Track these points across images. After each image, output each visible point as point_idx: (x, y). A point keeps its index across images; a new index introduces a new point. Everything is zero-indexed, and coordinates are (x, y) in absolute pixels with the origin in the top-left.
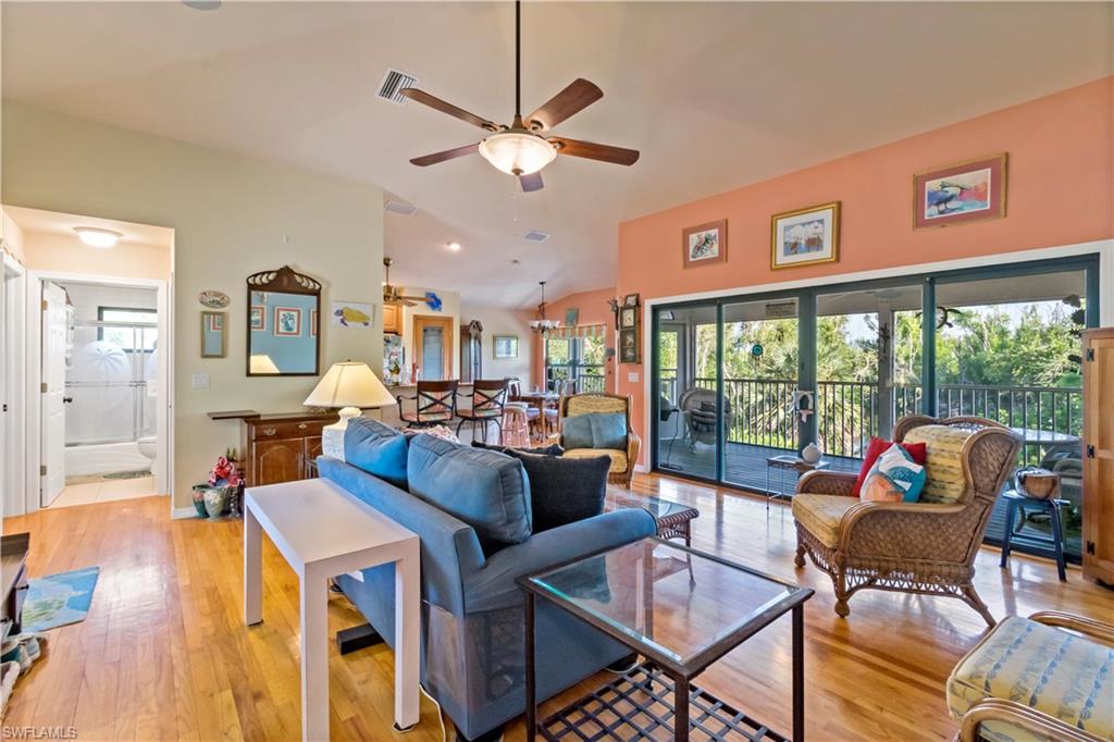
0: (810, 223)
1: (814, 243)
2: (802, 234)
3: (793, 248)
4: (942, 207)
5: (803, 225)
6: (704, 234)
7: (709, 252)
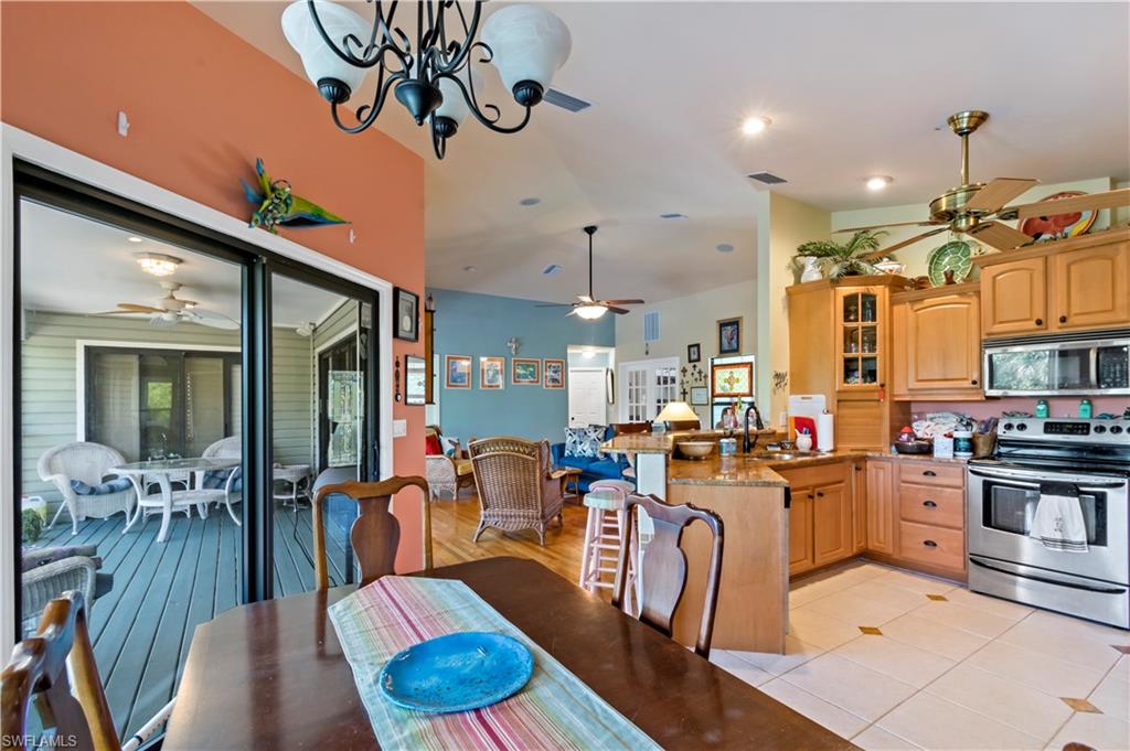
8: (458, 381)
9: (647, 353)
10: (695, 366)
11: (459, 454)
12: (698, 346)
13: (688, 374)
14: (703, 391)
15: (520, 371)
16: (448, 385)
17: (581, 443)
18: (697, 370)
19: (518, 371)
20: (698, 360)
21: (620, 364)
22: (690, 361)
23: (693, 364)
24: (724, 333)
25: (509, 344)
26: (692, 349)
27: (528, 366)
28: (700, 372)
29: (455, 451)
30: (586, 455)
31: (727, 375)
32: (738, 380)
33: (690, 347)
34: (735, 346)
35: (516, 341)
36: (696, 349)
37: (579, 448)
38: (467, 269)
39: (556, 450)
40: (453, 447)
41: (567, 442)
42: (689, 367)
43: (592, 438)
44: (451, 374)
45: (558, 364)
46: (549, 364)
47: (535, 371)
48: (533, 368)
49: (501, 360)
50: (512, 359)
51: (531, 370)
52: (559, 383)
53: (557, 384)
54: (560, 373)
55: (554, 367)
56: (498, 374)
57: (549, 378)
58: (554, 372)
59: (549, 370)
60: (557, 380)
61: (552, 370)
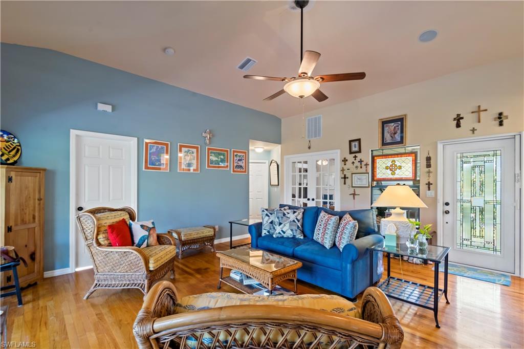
8: (157, 164)
9: (309, 148)
10: (355, 157)
11: (153, 240)
12: (359, 140)
13: (349, 164)
14: (364, 177)
15: (213, 158)
16: (147, 168)
17: (280, 224)
18: (358, 159)
19: (211, 157)
20: (360, 151)
21: (285, 157)
22: (351, 153)
23: (354, 155)
24: (386, 129)
25: (204, 135)
26: (353, 144)
27: (220, 154)
28: (361, 161)
29: (148, 237)
30: (285, 236)
31: (389, 164)
32: (400, 167)
33: (350, 142)
34: (399, 139)
35: (210, 133)
36: (357, 143)
37: (278, 229)
38: (165, 50)
39: (254, 230)
40: (147, 233)
41: (265, 222)
42: (350, 158)
43: (291, 219)
44: (150, 157)
45: (243, 154)
46: (235, 154)
47: (225, 158)
48: (224, 155)
49: (197, 148)
50: (207, 147)
51: (222, 157)
52: (243, 169)
53: (242, 170)
54: (244, 161)
55: (240, 156)
56: (194, 159)
57: (235, 165)
58: (239, 160)
59: (235, 158)
60: (241, 166)
61: (238, 158)
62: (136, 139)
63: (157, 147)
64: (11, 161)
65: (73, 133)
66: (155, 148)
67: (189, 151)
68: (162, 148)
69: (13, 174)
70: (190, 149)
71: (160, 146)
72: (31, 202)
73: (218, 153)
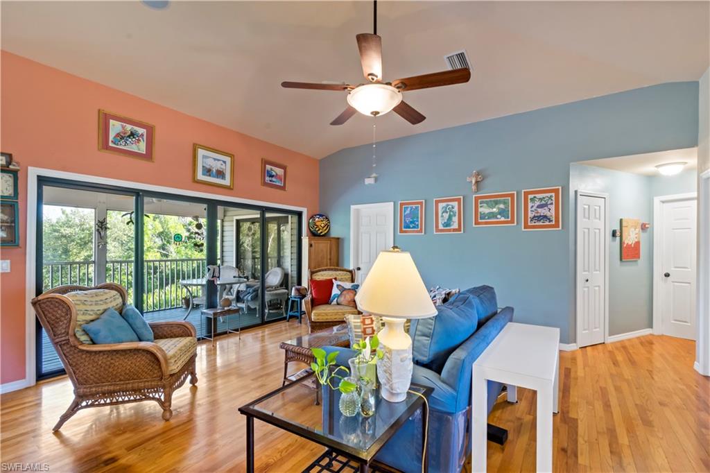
0: (219, 160)
1: (220, 174)
2: (216, 166)
3: (208, 171)
4: (271, 179)
5: (215, 159)
6: (129, 127)
7: (134, 146)
8: (411, 226)
15: (485, 210)
16: (401, 231)
19: (480, 210)
27: (497, 203)
35: (478, 174)
44: (405, 220)
45: (549, 195)
46: (530, 196)
47: (507, 207)
48: (505, 203)
49: (458, 200)
50: (474, 196)
51: (502, 206)
52: (550, 221)
53: (547, 223)
54: (553, 207)
55: (541, 199)
56: (455, 216)
57: (530, 215)
58: (540, 206)
59: (530, 204)
60: (545, 217)
61: (538, 203)
62: (392, 203)
63: (412, 208)
64: (323, 233)
65: (353, 207)
66: (409, 209)
67: (448, 205)
68: (416, 208)
69: (313, 242)
70: (449, 203)
71: (414, 206)
72: (325, 260)
73: (494, 201)
